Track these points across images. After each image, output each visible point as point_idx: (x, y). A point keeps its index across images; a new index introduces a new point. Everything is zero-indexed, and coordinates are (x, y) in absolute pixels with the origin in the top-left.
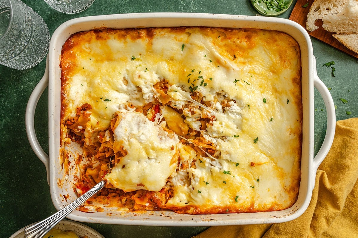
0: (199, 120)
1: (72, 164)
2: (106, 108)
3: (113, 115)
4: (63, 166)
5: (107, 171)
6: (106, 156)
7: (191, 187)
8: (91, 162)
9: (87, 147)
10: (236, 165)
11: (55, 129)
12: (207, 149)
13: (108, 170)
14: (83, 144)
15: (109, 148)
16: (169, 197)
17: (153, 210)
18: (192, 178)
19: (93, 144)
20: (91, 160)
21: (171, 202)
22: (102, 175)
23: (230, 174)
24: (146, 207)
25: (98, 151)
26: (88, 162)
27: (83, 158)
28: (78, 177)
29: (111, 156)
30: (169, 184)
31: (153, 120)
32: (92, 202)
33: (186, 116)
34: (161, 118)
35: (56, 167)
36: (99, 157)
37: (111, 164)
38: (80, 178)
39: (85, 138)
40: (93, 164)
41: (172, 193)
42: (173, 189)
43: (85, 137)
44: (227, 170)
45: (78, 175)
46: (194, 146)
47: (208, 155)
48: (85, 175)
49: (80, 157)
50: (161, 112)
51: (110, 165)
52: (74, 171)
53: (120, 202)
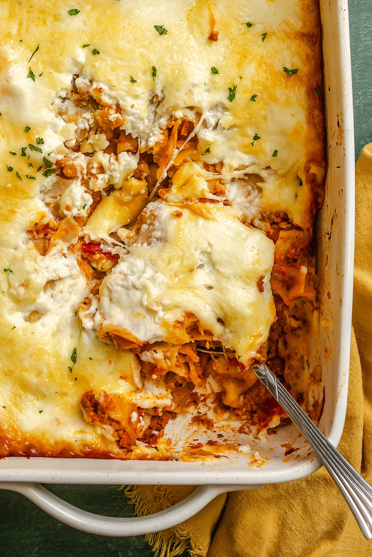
0: (117, 156)
1: (214, 438)
2: (90, 358)
3: (106, 344)
4: (220, 456)
5: (229, 358)
6: (197, 361)
7: (264, 174)
8: (209, 395)
9: (175, 403)
10: (217, 72)
11: (139, 470)
12: (181, 138)
13: (226, 358)
14: (168, 412)
15: (180, 354)
16: (286, 223)
17: (317, 258)
18: (243, 172)
19: (170, 391)
20: (204, 395)
21: (298, 218)
22: (239, 370)
23: (235, 88)
24: (311, 272)
25: (185, 380)
26: (209, 401)
27: (200, 413)
28: (243, 425)
29: (197, 351)
30: (257, 222)
31: (115, 259)
32: (299, 393)
33: (108, 183)
34: (110, 240)
35: (223, 470)
36: (199, 377)
37: (215, 350)
38: (244, 420)
39: (155, 409)
40: (213, 392)
41: (277, 215)
42: (268, 213)
43: (155, 407)
44: (227, 93)
45: (237, 424)
46: (174, 166)
47: (192, 135)
48: (239, 409)
49: (197, 421)
50: (98, 240)
51: (215, 353)
52: (228, 433)
53: (300, 332)
